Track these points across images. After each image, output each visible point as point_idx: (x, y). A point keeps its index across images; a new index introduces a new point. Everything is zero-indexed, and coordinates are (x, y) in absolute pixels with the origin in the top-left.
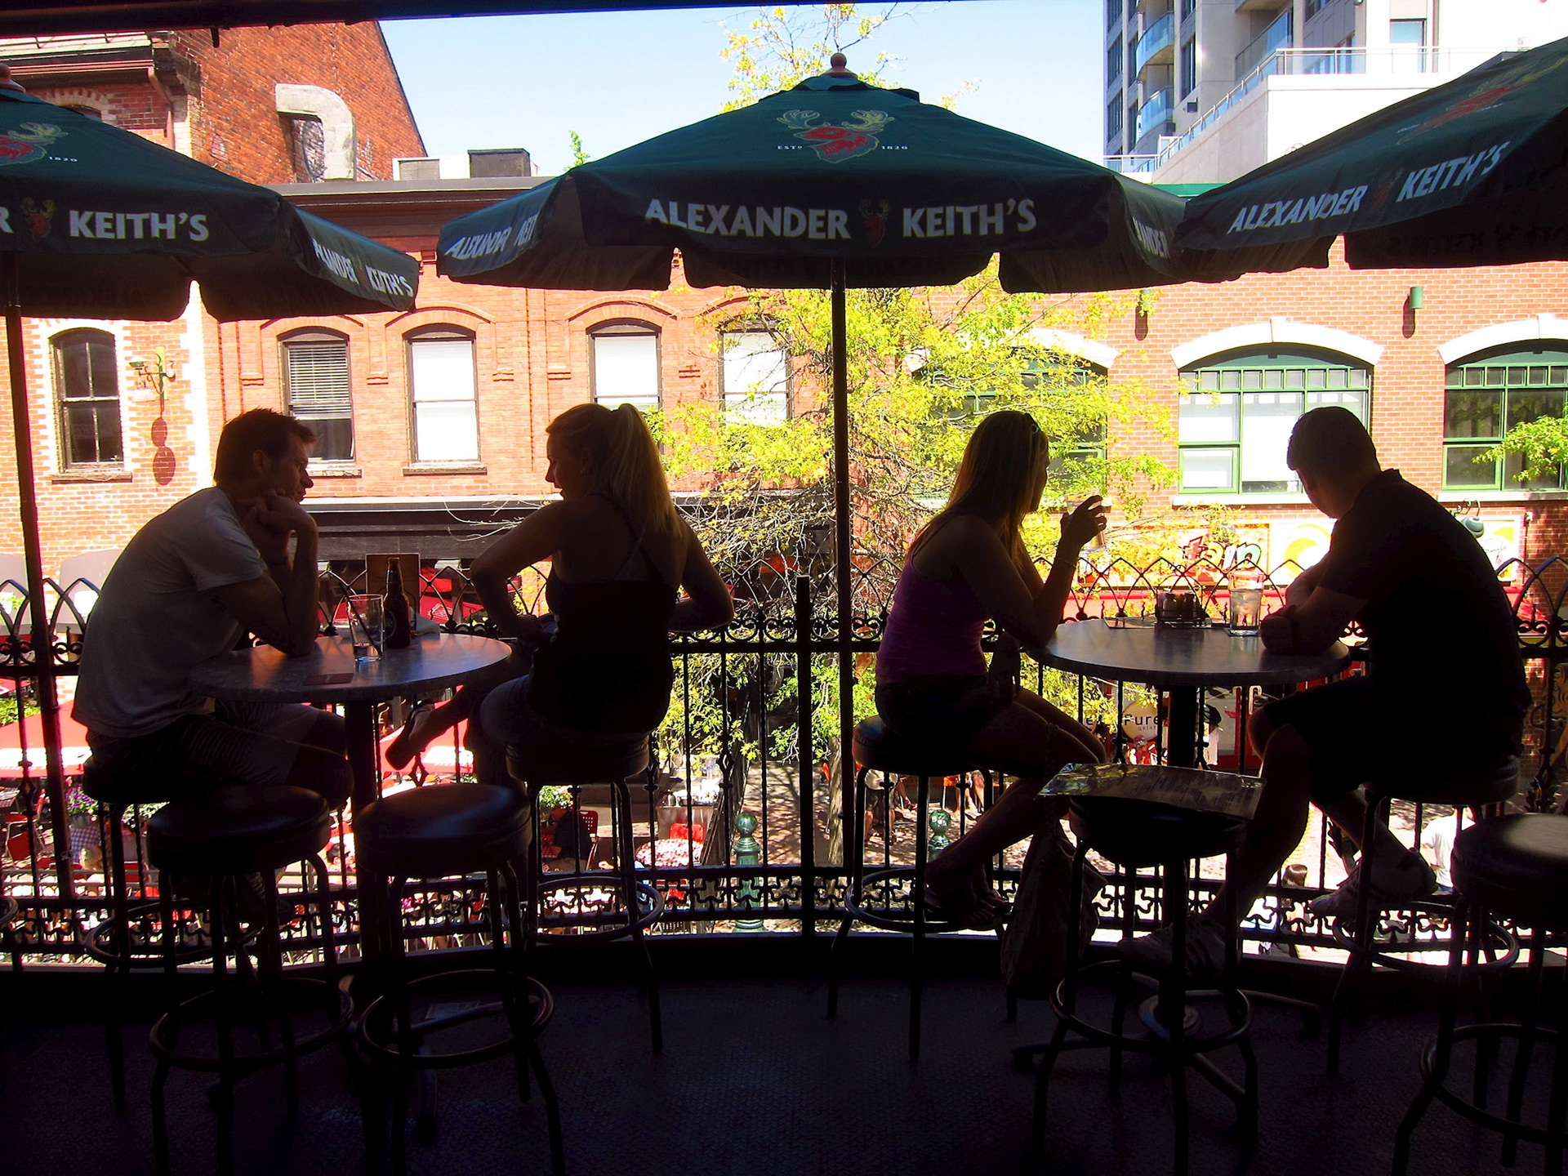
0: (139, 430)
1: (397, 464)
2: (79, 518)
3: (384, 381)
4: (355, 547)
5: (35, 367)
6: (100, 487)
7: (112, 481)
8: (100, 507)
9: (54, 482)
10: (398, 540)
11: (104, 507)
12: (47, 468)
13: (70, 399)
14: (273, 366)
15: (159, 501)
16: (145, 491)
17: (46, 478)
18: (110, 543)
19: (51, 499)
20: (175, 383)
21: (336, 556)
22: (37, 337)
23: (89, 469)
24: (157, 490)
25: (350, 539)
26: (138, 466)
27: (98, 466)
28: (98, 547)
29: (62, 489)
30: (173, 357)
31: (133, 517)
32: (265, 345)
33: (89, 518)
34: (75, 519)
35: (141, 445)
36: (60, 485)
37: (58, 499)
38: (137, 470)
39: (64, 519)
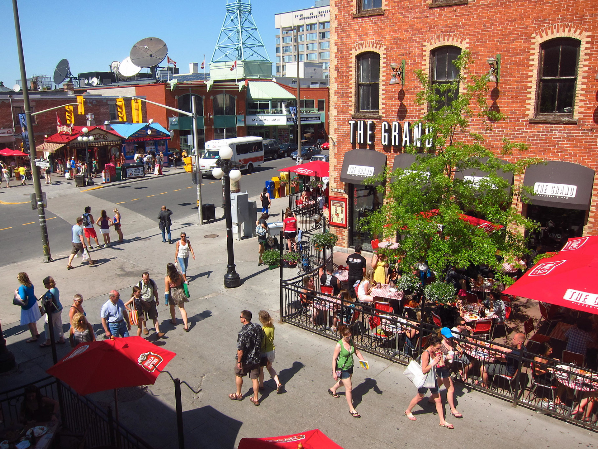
0: (586, 96)
2: (541, 143)
5: (530, 60)
6: (557, 127)
7: (566, 124)
8: (554, 138)
9: (530, 123)
11: (557, 138)
12: (528, 115)
13: (545, 78)
15: (592, 136)
16: (584, 130)
17: (527, 121)
18: (557, 157)
19: (527, 132)
22: (534, 43)
23: (550, 117)
24: (591, 130)
26: (581, 116)
27: (555, 115)
28: (548, 160)
29: (535, 127)
31: (574, 144)
33: (547, 143)
34: (538, 143)
35: (587, 104)
36: (533, 125)
37: (530, 132)
38: (580, 119)
39: (532, 143)
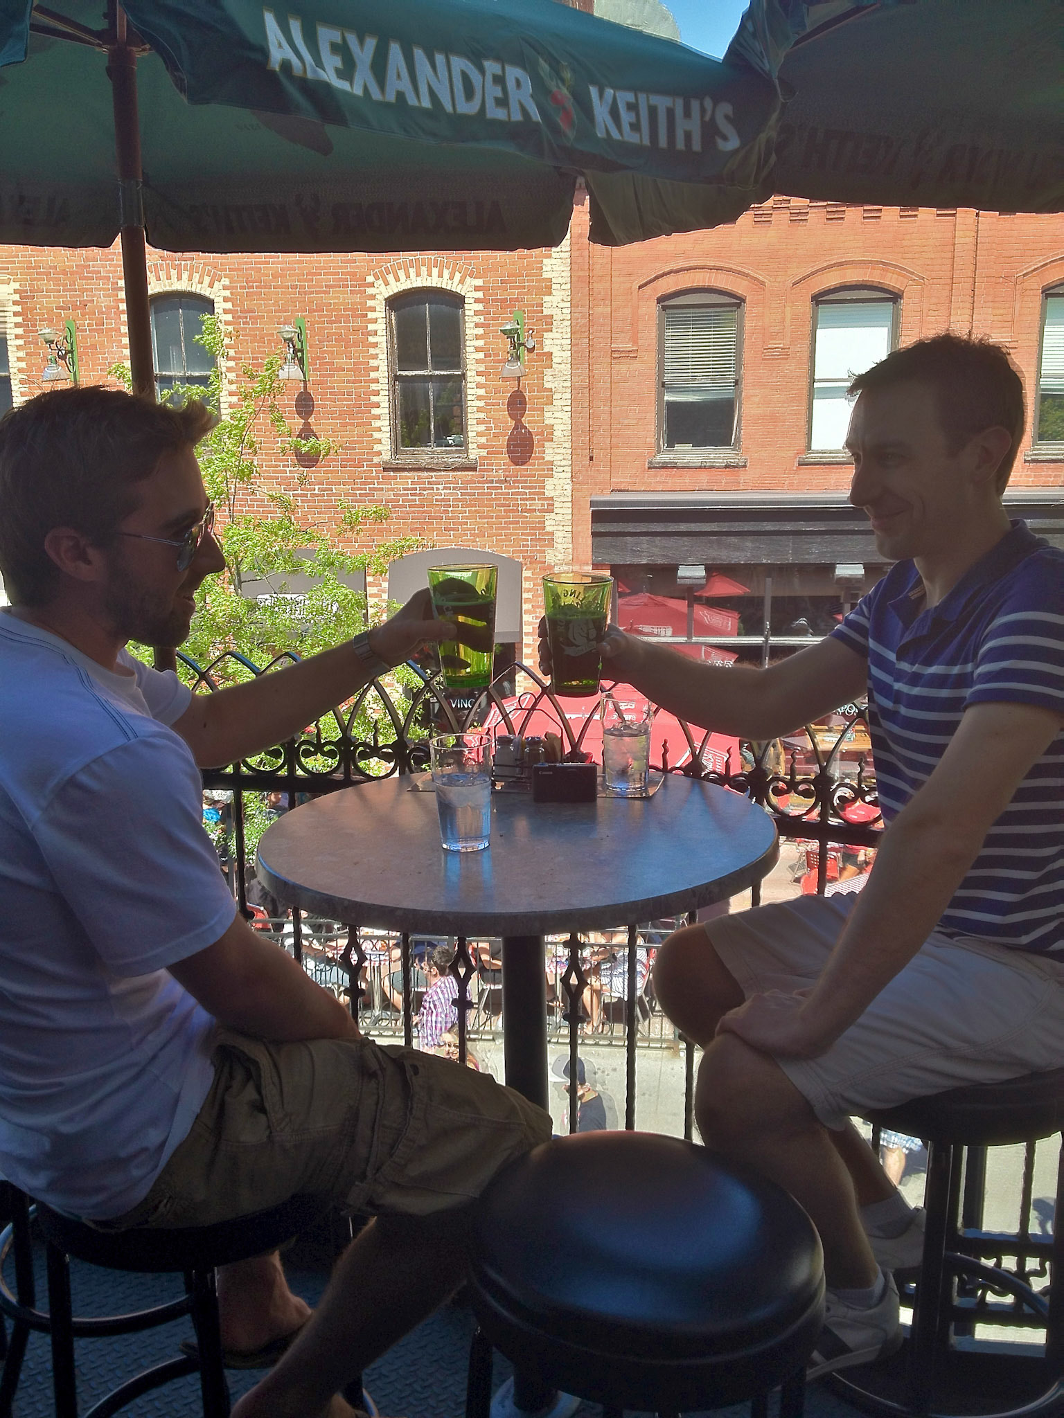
1: (791, 454)
2: (414, 512)
3: (785, 354)
4: (737, 549)
5: (369, 334)
6: (440, 477)
7: (456, 470)
8: (437, 500)
9: (385, 470)
10: (789, 542)
11: (442, 500)
12: (379, 453)
13: (404, 373)
14: (649, 333)
16: (492, 482)
17: (378, 465)
18: (447, 541)
19: (382, 489)
20: (534, 355)
21: (714, 559)
22: (373, 297)
23: (426, 454)
24: (506, 481)
25: (734, 540)
26: (484, 453)
27: (433, 452)
29: (395, 478)
30: (533, 324)
31: (476, 511)
32: (642, 311)
33: (424, 512)
34: (408, 513)
36: (392, 474)
37: (389, 490)
38: (482, 458)
39: (395, 512)
